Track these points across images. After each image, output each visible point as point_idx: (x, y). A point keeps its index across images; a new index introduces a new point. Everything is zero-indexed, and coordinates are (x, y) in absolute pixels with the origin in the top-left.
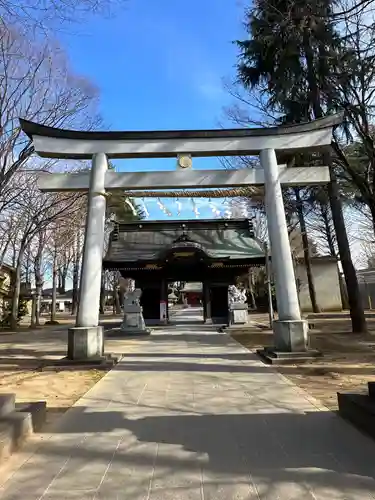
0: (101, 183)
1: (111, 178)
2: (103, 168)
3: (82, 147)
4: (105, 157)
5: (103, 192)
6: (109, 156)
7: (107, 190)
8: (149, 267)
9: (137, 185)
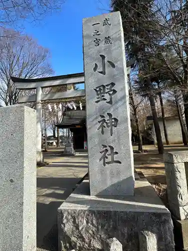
0: (39, 98)
1: (43, 96)
2: (40, 92)
3: (33, 85)
4: (41, 88)
5: (41, 102)
6: (42, 88)
7: (42, 101)
8: (77, 127)
9: (54, 98)
